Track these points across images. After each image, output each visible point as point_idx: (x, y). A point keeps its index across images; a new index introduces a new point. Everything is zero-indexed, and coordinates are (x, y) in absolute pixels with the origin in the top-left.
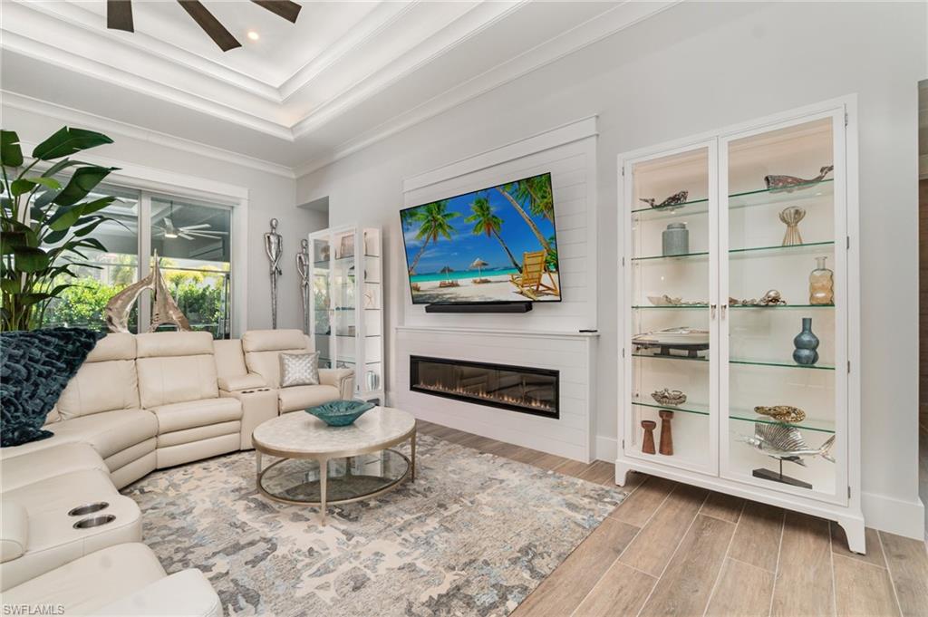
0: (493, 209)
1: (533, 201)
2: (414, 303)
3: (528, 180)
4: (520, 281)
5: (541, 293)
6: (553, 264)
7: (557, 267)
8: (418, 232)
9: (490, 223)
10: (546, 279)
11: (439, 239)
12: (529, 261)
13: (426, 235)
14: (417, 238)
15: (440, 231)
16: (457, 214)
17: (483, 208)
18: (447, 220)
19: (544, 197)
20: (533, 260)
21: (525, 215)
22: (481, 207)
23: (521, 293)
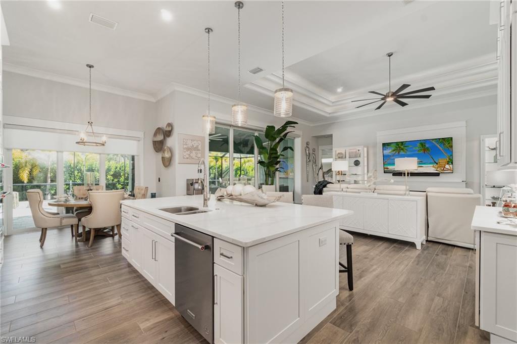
0: (427, 146)
1: (444, 144)
2: (384, 172)
3: (443, 139)
4: (436, 167)
5: (445, 170)
6: (451, 162)
7: (452, 163)
8: (390, 151)
9: (425, 150)
10: (447, 166)
11: (401, 153)
12: (440, 161)
13: (394, 152)
14: (390, 152)
15: (402, 151)
16: (410, 146)
17: (422, 144)
18: (405, 148)
19: (449, 144)
20: (442, 161)
21: (440, 148)
22: (422, 145)
23: (437, 170)
